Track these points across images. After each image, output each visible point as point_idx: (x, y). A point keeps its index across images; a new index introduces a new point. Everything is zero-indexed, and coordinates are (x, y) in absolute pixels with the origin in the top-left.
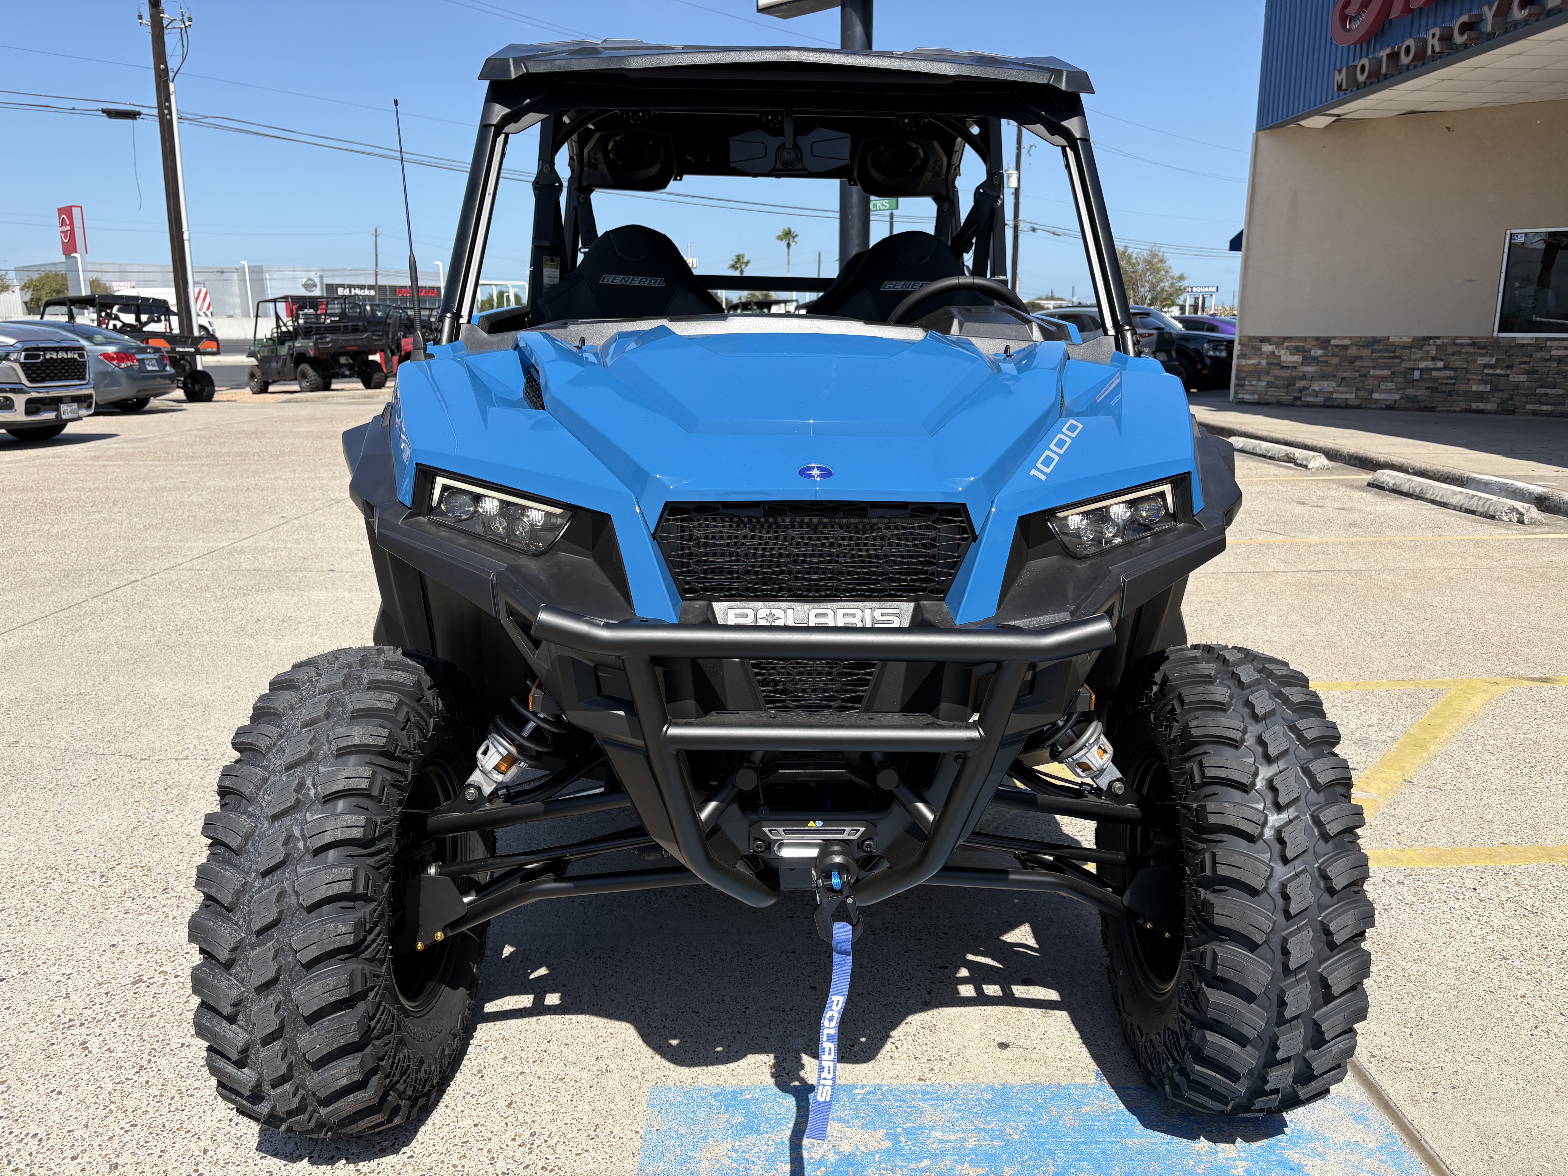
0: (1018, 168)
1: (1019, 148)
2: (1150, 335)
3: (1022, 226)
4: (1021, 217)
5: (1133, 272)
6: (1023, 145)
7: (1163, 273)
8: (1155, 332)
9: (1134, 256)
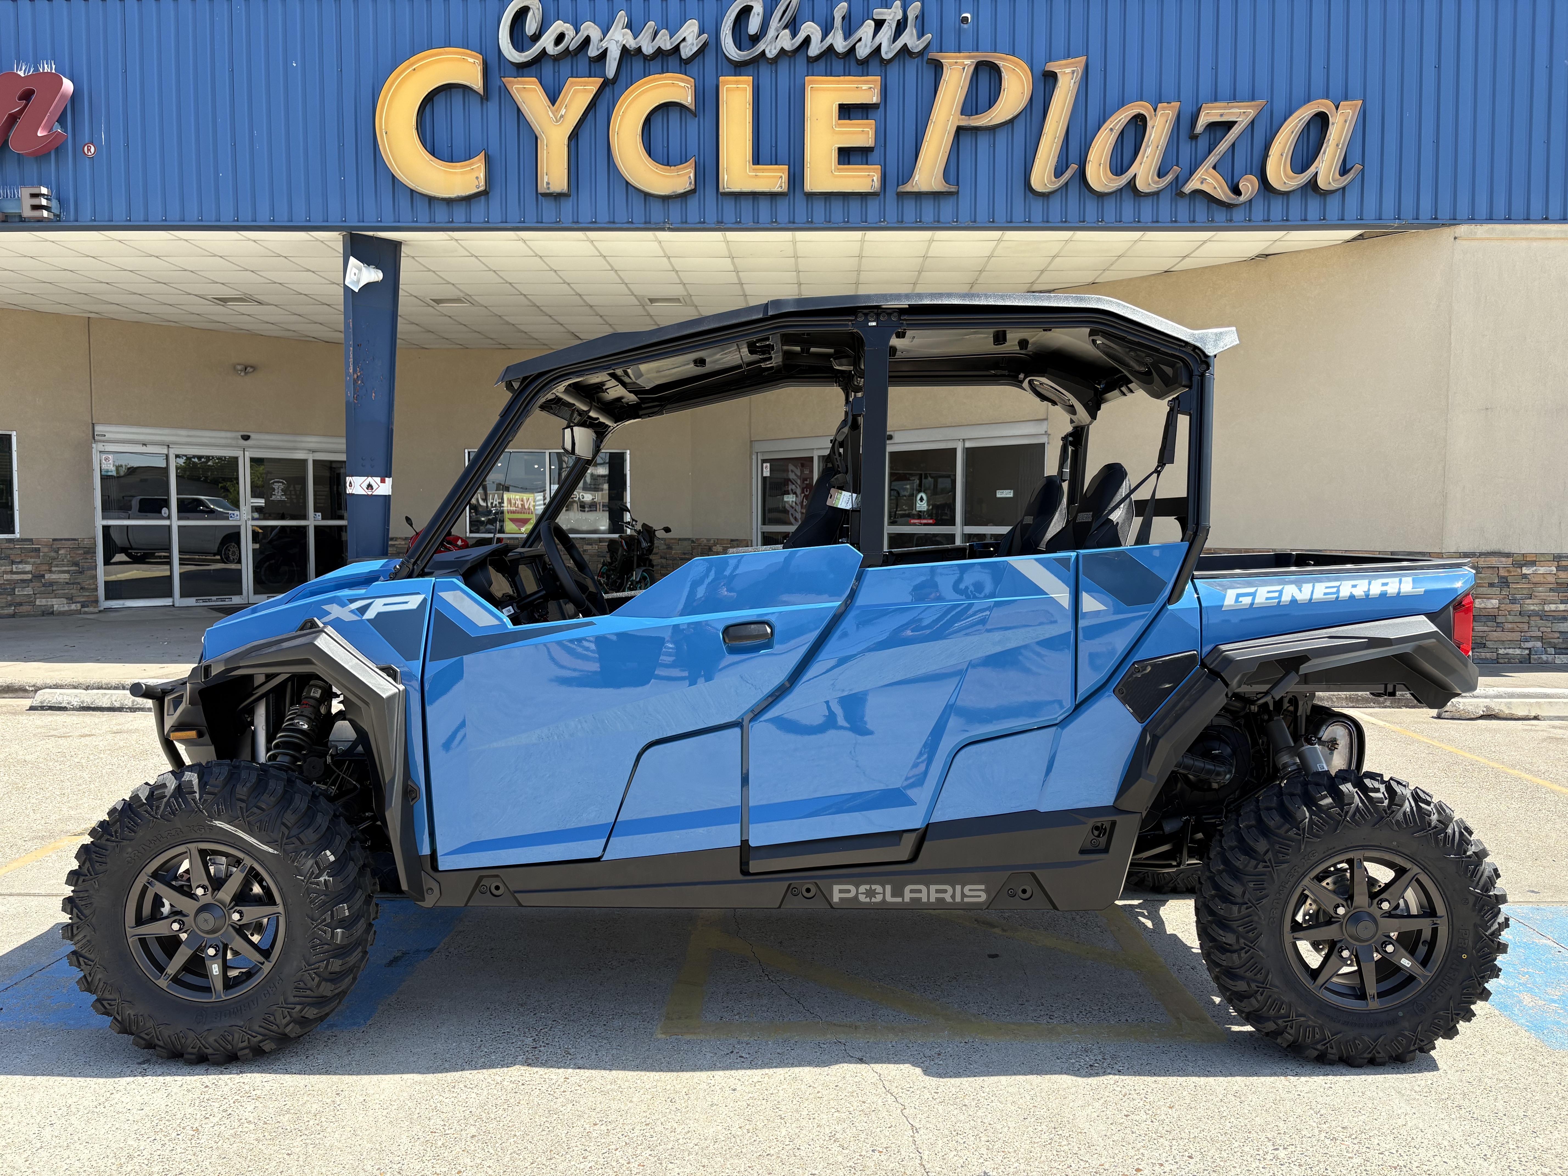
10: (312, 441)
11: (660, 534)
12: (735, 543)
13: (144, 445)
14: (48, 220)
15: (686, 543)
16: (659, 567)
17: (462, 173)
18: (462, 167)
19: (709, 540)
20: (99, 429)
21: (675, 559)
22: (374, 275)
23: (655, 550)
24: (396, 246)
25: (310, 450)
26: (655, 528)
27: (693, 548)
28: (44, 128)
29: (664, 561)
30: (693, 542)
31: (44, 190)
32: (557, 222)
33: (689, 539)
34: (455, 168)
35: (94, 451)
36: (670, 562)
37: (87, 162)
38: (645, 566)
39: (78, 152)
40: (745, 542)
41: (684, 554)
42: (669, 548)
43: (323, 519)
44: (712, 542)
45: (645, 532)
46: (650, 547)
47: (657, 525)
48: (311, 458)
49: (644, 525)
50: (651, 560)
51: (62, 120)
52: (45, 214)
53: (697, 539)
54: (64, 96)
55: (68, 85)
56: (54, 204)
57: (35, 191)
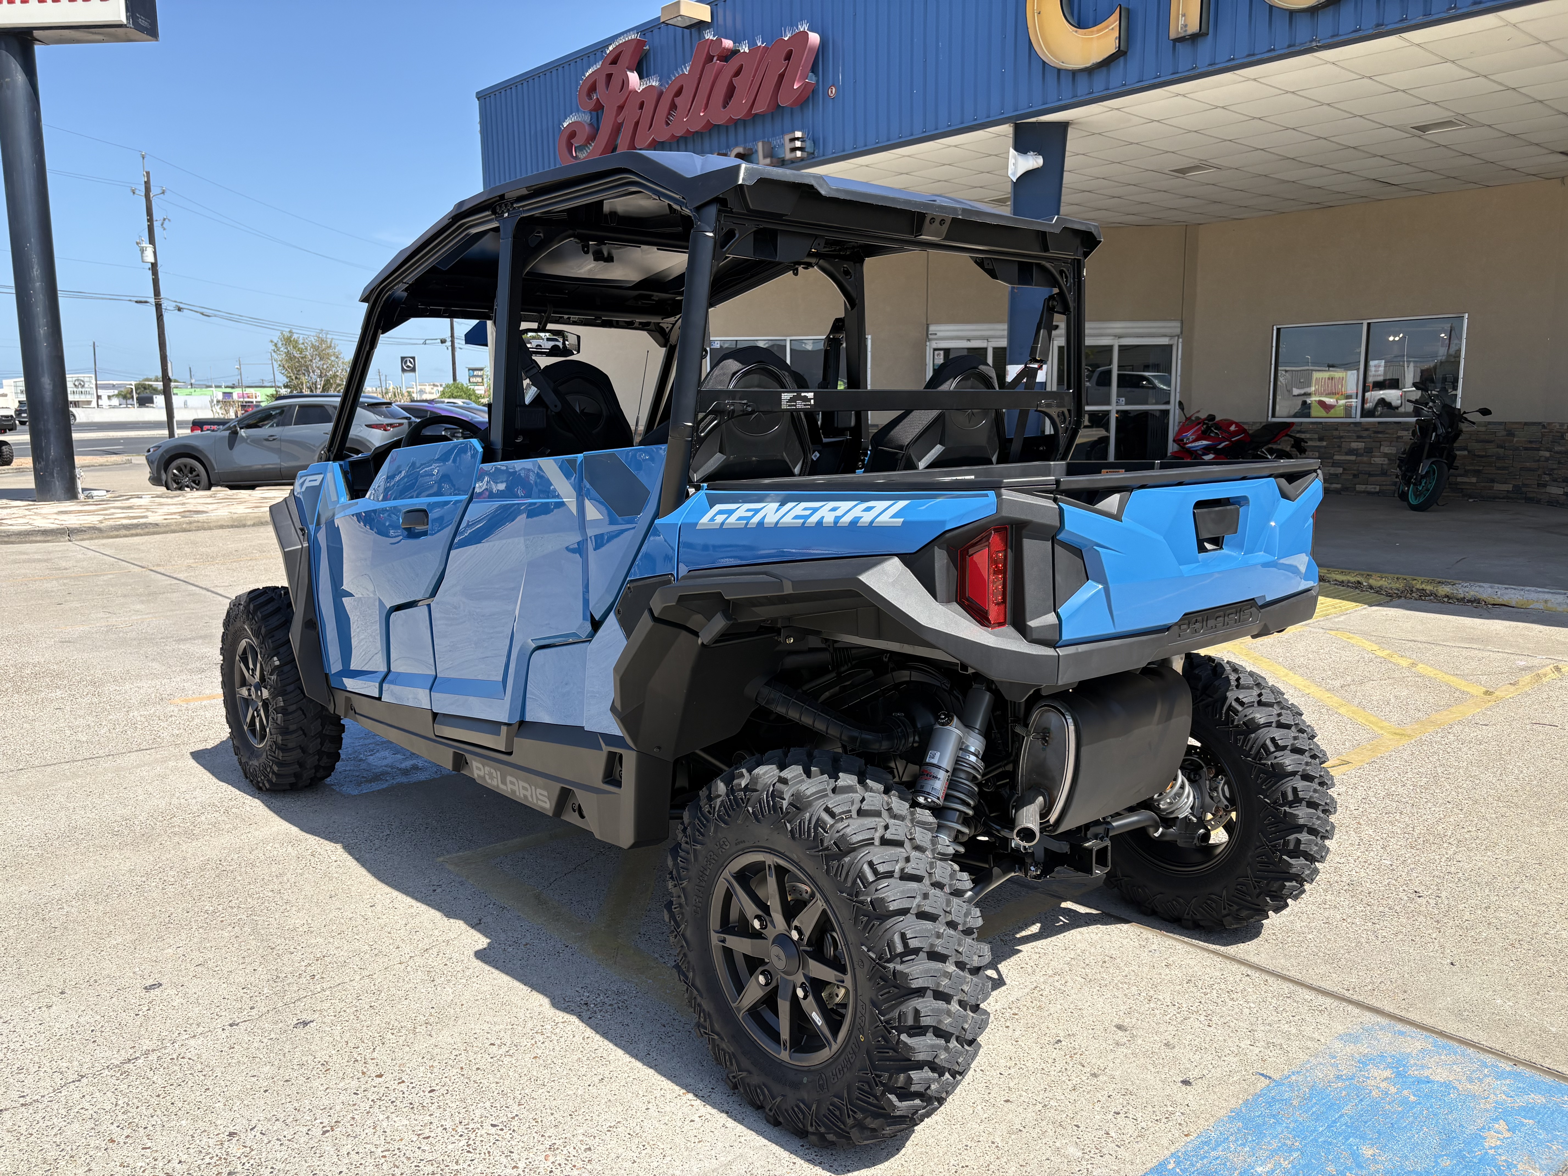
0: (152, 241)
1: (150, 220)
2: (401, 424)
3: (165, 304)
4: (163, 294)
5: (302, 358)
6: (155, 218)
7: (333, 358)
8: (405, 421)
9: (301, 341)
10: (1118, 327)
11: (1474, 417)
13: (969, 340)
14: (802, 159)
15: (1534, 429)
17: (1099, 38)
18: (1099, 31)
19: (1562, 425)
20: (932, 328)
22: (1034, 161)
24: (1064, 126)
25: (1115, 336)
26: (1463, 410)
27: (1543, 436)
28: (798, 82)
30: (1544, 427)
31: (798, 134)
32: (1194, 68)
33: (1540, 423)
34: (1092, 33)
35: (928, 348)
37: (831, 101)
39: (826, 94)
41: (1531, 442)
42: (1510, 434)
43: (1126, 404)
46: (1452, 432)
47: (1467, 407)
48: (1116, 343)
51: (814, 69)
52: (799, 154)
53: (1549, 424)
54: (811, 49)
55: (814, 38)
56: (809, 145)
57: (791, 136)
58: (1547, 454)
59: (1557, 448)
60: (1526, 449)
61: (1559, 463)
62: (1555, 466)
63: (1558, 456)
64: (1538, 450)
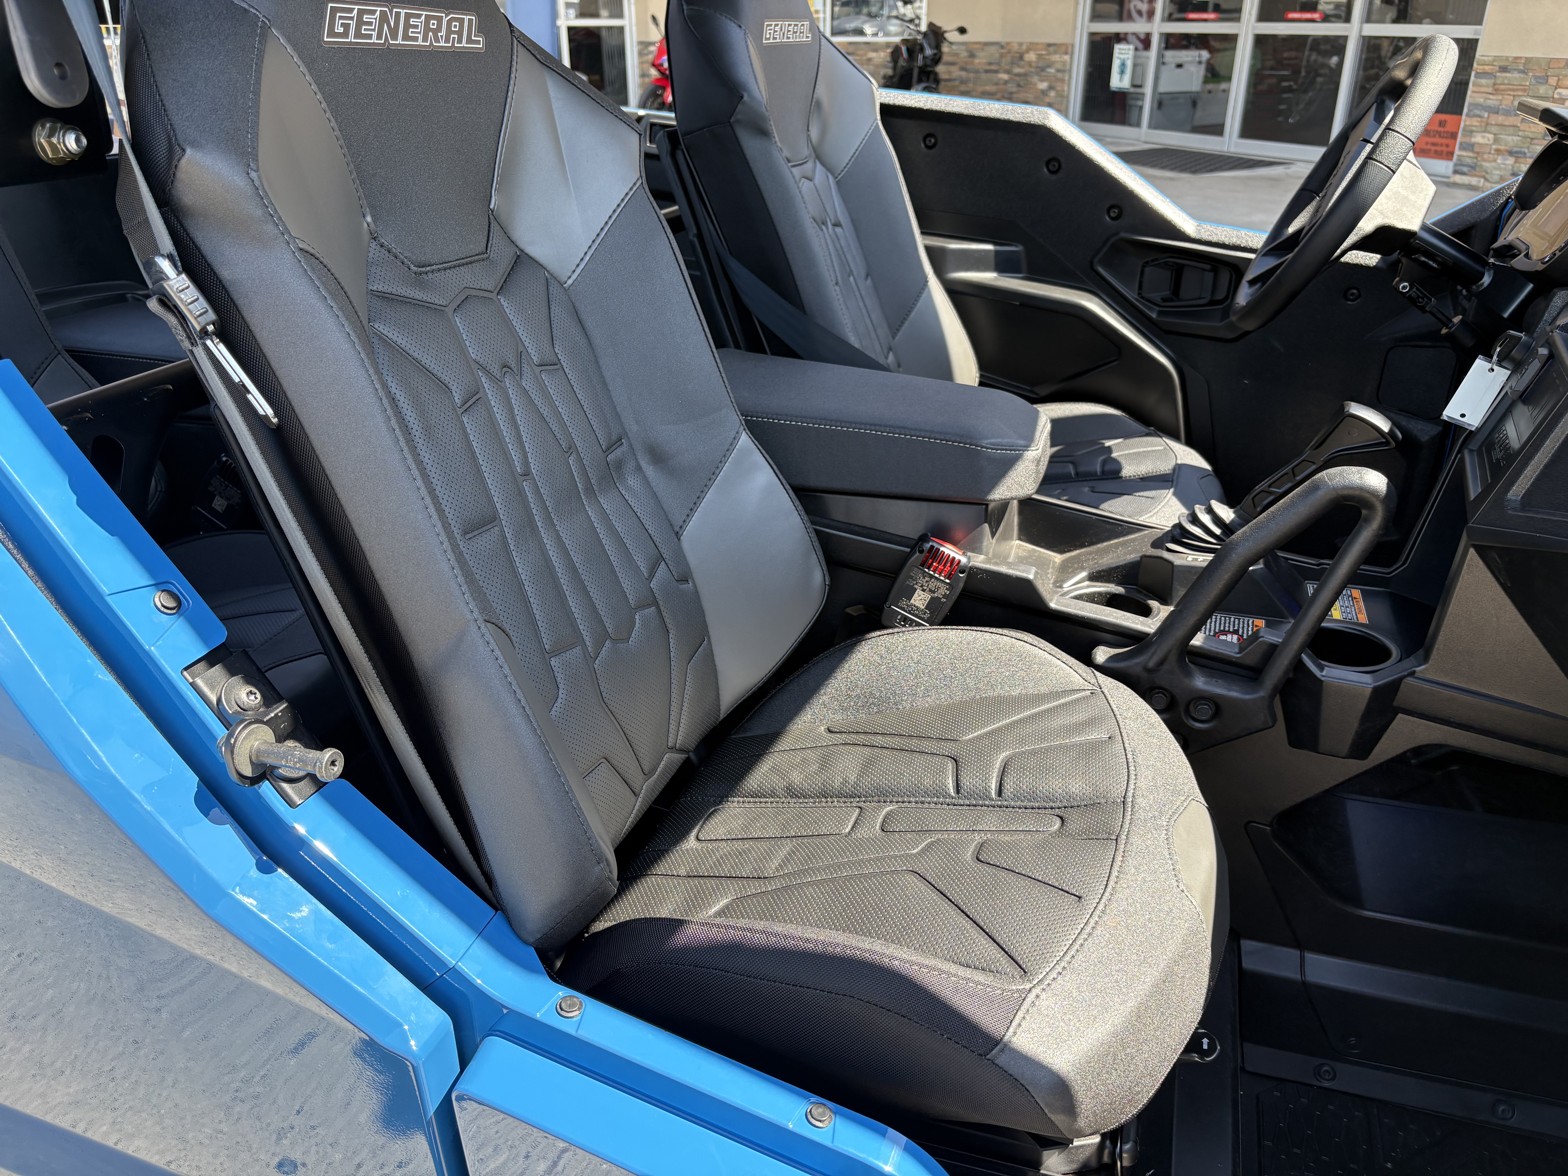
11: (953, 36)
12: (1052, 49)
15: (993, 50)
16: (957, 83)
19: (1020, 44)
21: (977, 72)
23: (945, 58)
26: (945, 28)
27: (1002, 56)
29: (963, 74)
30: (1002, 47)
33: (999, 43)
36: (971, 75)
38: (928, 80)
40: (1063, 49)
41: (990, 64)
44: (1024, 47)
45: (931, 36)
46: (935, 55)
47: (948, 25)
49: (931, 25)
50: (936, 74)
53: (1008, 44)
58: (1005, 77)
59: (1017, 70)
60: (987, 71)
61: (1019, 86)
62: (1014, 89)
63: (1018, 78)
64: (996, 72)
